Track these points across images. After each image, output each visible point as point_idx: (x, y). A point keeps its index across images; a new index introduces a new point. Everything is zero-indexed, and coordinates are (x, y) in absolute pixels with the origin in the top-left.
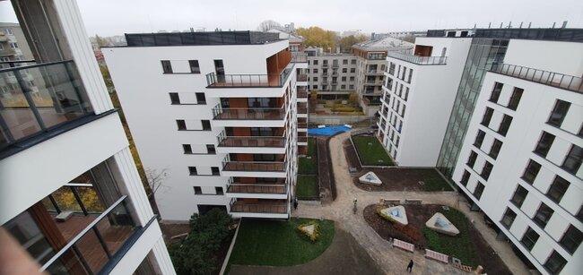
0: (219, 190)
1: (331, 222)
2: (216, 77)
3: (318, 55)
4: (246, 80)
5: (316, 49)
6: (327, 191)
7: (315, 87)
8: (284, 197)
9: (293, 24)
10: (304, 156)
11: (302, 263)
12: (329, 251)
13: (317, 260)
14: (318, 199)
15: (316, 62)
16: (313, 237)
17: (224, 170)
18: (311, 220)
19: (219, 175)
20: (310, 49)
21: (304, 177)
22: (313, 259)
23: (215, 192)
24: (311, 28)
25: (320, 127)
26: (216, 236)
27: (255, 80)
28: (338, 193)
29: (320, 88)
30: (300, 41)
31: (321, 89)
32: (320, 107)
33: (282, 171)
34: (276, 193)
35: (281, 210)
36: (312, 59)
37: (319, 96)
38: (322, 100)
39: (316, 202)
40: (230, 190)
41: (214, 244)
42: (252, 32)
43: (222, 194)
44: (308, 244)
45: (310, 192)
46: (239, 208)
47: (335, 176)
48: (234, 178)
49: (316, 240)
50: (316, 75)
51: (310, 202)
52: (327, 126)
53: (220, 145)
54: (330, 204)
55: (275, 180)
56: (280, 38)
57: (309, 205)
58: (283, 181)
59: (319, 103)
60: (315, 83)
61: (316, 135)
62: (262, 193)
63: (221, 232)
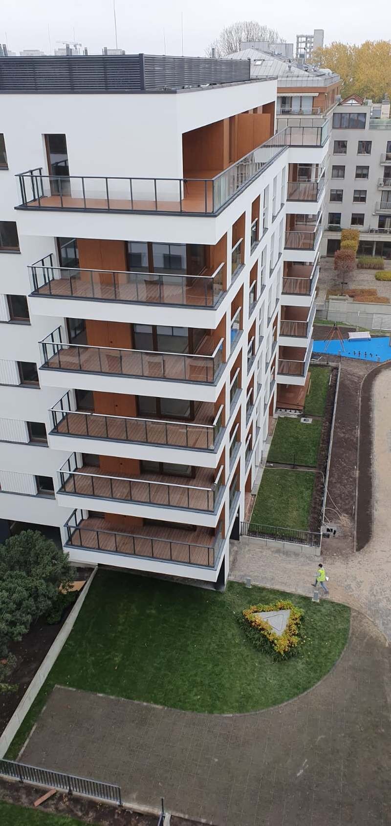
0: (44, 485)
1: (342, 610)
2: (46, 181)
3: (373, 127)
4: (119, 191)
5: (369, 108)
6: (345, 519)
7: (358, 219)
8: (211, 521)
9: (320, 33)
10: (293, 415)
11: (241, 708)
12: (321, 689)
13: (284, 708)
14: (315, 540)
15: (365, 147)
16: (282, 645)
17: (56, 431)
18: (284, 595)
19: (45, 444)
20: (352, 107)
21: (283, 475)
22: (275, 702)
23: (33, 489)
24: (367, 45)
25: (353, 335)
26: (19, 604)
27: (144, 192)
28: (376, 528)
29: (371, 222)
30: (320, 83)
31: (376, 227)
32: (364, 279)
33: (207, 450)
34: (188, 508)
35: (200, 555)
36: (353, 137)
37: (365, 248)
38: (374, 259)
39: (307, 548)
40: (70, 487)
41: (12, 624)
42: (153, 59)
43: (52, 496)
44: (267, 660)
45: (294, 516)
46: (90, 537)
47: (376, 482)
48: (84, 456)
49: (291, 654)
50: (361, 184)
51: (288, 545)
52: (377, 335)
53: (47, 366)
54: (346, 557)
55: (191, 474)
56: (254, 73)
57: (287, 553)
58: (210, 476)
59: (361, 266)
60: (359, 208)
61: (339, 358)
62: (150, 503)
63: (34, 594)
